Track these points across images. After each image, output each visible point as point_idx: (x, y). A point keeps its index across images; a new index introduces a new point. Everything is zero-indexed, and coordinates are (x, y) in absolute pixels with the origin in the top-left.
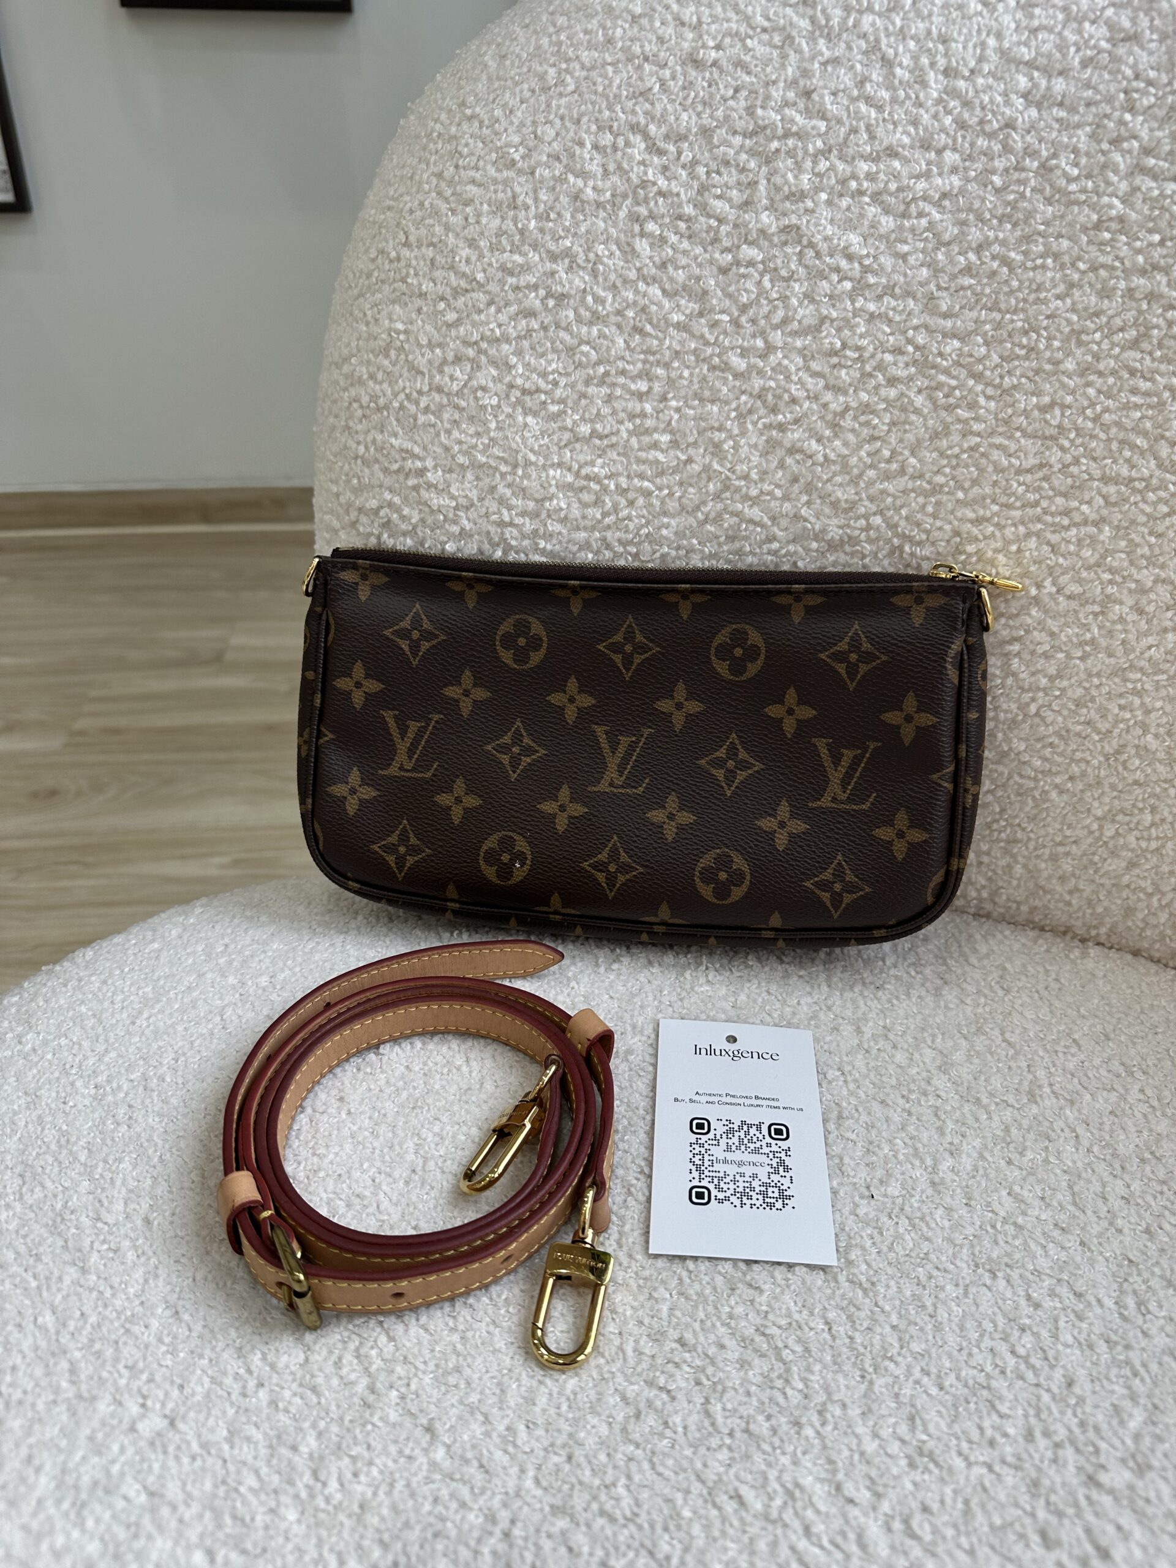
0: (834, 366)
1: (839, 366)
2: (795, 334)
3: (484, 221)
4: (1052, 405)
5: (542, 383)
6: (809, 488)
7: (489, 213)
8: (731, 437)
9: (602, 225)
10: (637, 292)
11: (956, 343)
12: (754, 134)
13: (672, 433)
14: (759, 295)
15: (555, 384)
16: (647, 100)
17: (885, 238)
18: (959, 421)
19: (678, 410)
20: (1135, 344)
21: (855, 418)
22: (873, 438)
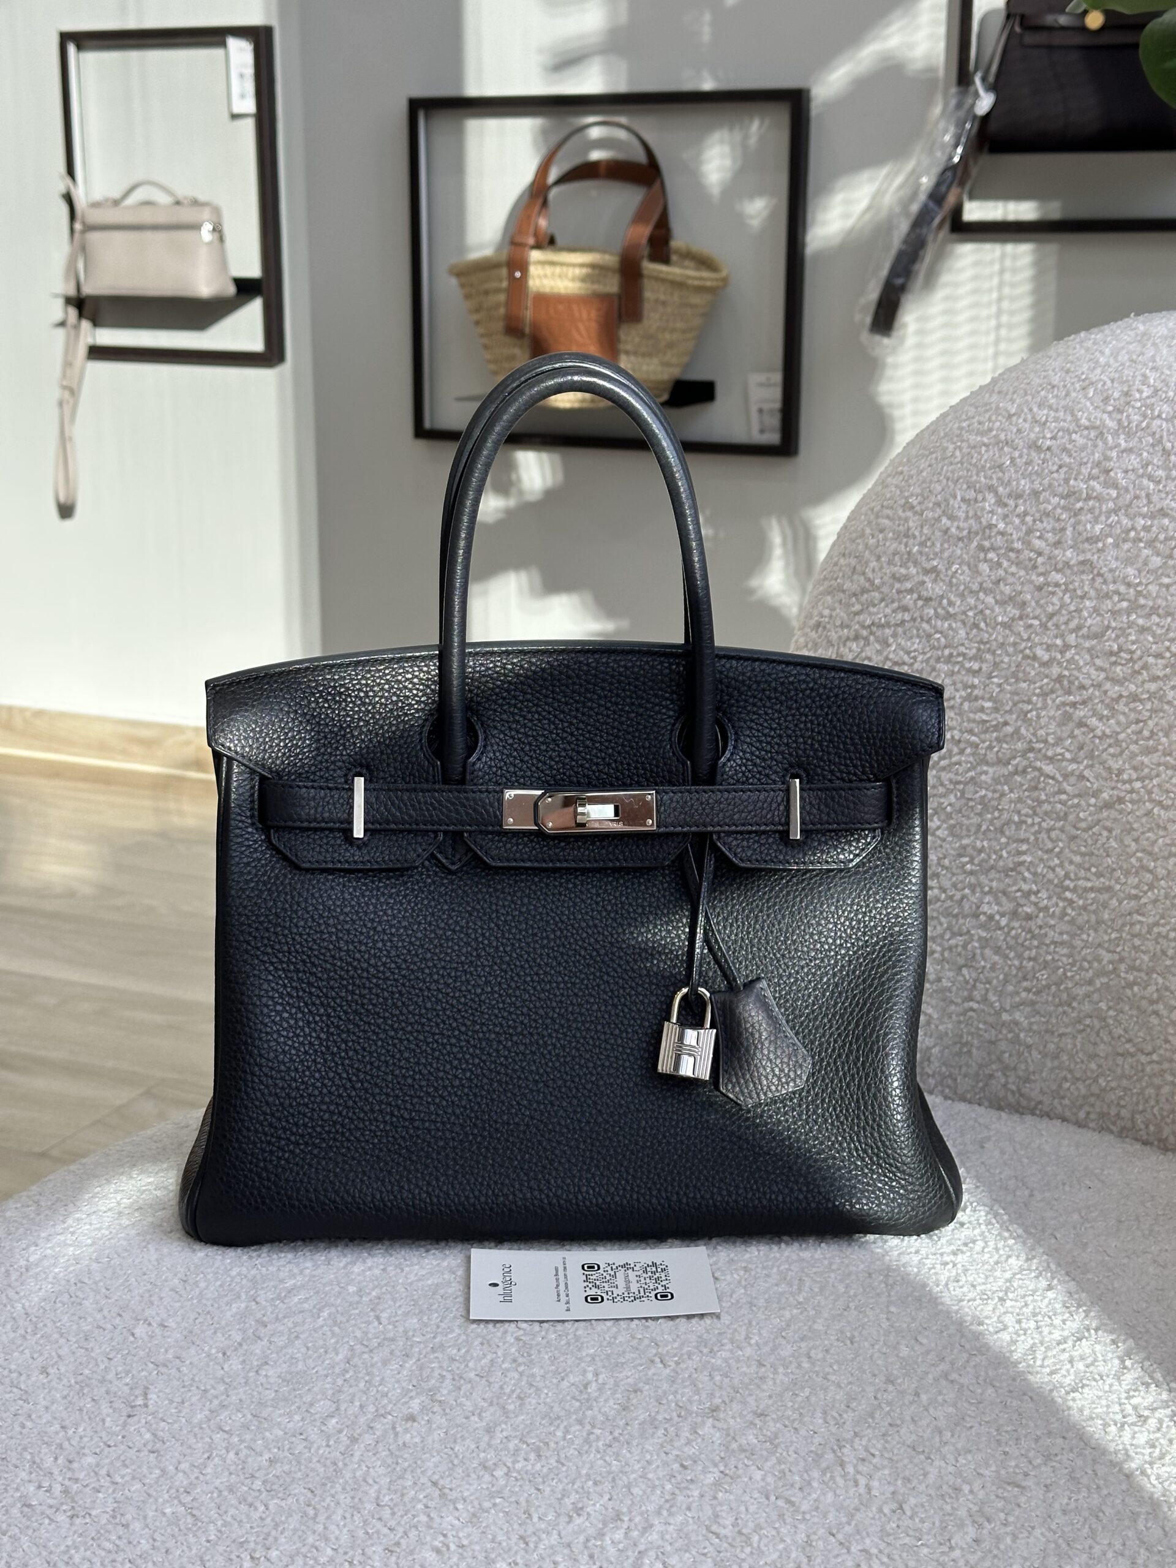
1: (1115, 663)
2: (1087, 637)
3: (888, 544)
6: (1091, 756)
7: (892, 539)
8: (1037, 709)
9: (959, 552)
10: (978, 599)
12: (1068, 496)
13: (995, 702)
14: (1061, 607)
15: (915, 658)
16: (1001, 471)
17: (1155, 571)
21: (1126, 705)
22: (1138, 722)
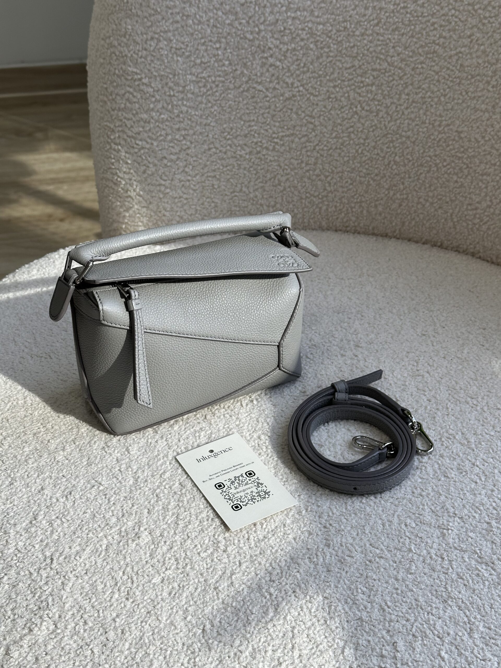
0: (282, 36)
4: (354, 46)
5: (182, 46)
11: (321, 26)
18: (325, 52)
19: (231, 53)
20: (377, 25)
